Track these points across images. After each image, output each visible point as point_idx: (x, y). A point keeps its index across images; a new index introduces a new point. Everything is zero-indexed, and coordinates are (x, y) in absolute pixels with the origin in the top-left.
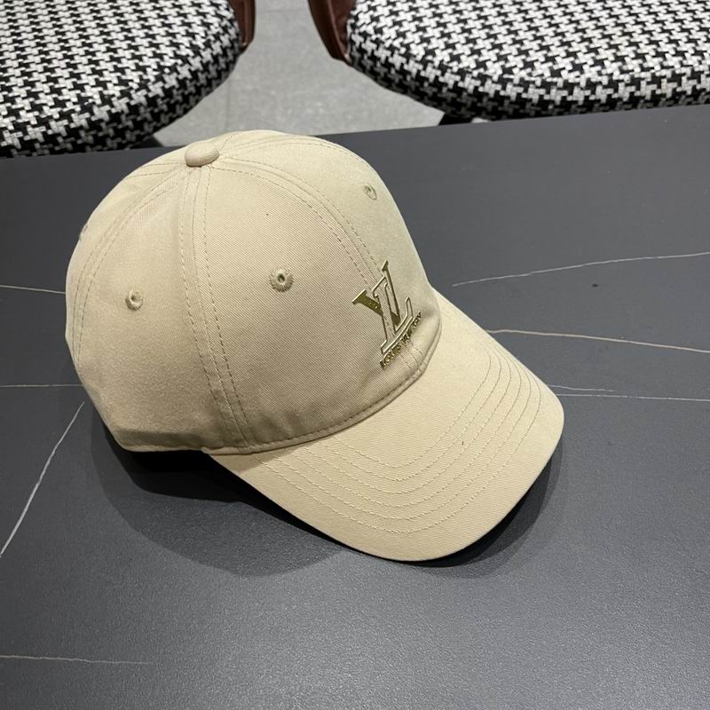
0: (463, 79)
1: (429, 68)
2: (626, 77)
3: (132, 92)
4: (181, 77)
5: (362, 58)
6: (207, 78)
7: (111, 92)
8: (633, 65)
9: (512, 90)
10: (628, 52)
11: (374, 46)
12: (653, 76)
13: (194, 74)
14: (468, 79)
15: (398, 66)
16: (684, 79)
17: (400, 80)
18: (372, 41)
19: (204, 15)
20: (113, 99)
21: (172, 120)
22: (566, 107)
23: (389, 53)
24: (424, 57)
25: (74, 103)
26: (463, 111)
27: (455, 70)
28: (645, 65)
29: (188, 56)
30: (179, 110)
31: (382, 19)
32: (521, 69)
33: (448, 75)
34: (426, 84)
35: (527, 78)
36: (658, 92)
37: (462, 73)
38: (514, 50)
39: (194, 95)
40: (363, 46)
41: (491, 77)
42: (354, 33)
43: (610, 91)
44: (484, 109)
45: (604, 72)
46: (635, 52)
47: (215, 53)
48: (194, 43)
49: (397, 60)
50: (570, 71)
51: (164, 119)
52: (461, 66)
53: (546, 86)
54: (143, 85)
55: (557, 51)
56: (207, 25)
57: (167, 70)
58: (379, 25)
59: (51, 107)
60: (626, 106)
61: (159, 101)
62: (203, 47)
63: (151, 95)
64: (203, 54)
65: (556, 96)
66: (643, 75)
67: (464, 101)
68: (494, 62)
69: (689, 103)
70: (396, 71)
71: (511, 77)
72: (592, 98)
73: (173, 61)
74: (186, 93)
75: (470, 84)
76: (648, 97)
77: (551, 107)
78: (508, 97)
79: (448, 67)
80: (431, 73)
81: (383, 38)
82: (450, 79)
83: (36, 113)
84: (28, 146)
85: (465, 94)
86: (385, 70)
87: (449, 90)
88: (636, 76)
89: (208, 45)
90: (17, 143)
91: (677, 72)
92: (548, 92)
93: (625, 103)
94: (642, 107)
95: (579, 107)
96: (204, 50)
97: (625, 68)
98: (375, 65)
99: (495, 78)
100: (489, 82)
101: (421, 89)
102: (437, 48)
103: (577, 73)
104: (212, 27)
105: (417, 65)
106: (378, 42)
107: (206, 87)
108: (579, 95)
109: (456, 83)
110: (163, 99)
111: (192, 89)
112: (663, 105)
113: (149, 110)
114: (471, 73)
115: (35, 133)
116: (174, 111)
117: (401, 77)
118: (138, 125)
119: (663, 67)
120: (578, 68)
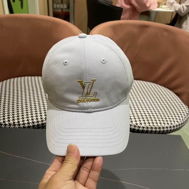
16: (161, 128)
25: (44, 119)
28: (154, 125)
35: (131, 124)
36: (156, 130)
43: (147, 129)
45: (146, 125)
46: (152, 122)
59: (40, 119)
65: (136, 128)
72: (143, 130)
83: (37, 120)
88: (152, 127)
90: (32, 125)
93: (150, 132)
97: (150, 125)
103: (141, 125)
115: (36, 124)
119: (157, 126)
120: (141, 124)
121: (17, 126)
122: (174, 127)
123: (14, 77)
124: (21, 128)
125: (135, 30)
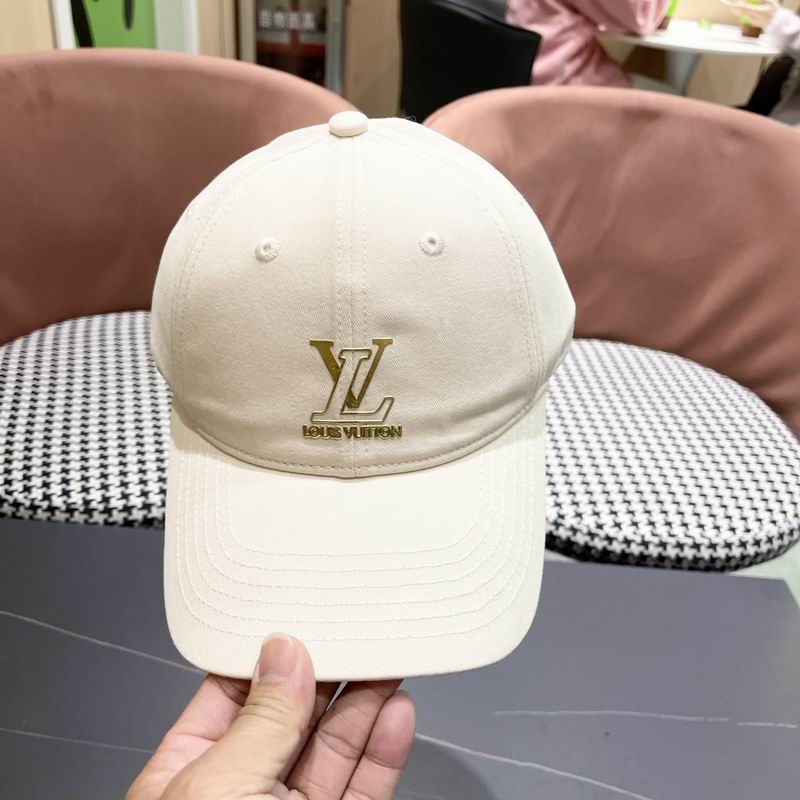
8: (662, 530)
9: (563, 532)
10: (658, 518)
12: (678, 543)
16: (703, 547)
28: (672, 532)
32: (572, 517)
36: (681, 555)
38: (568, 499)
43: (642, 548)
45: (637, 532)
46: (664, 519)
50: (611, 527)
53: (592, 535)
55: (603, 508)
65: (598, 544)
66: (669, 540)
71: (564, 522)
72: (627, 551)
76: (673, 558)
78: (560, 537)
88: (664, 540)
91: (698, 541)
92: (592, 540)
93: (654, 561)
97: (655, 532)
108: (617, 547)
119: (687, 536)
121: (98, 518)
122: (757, 543)
123: (90, 313)
124: (114, 523)
125: (604, 131)
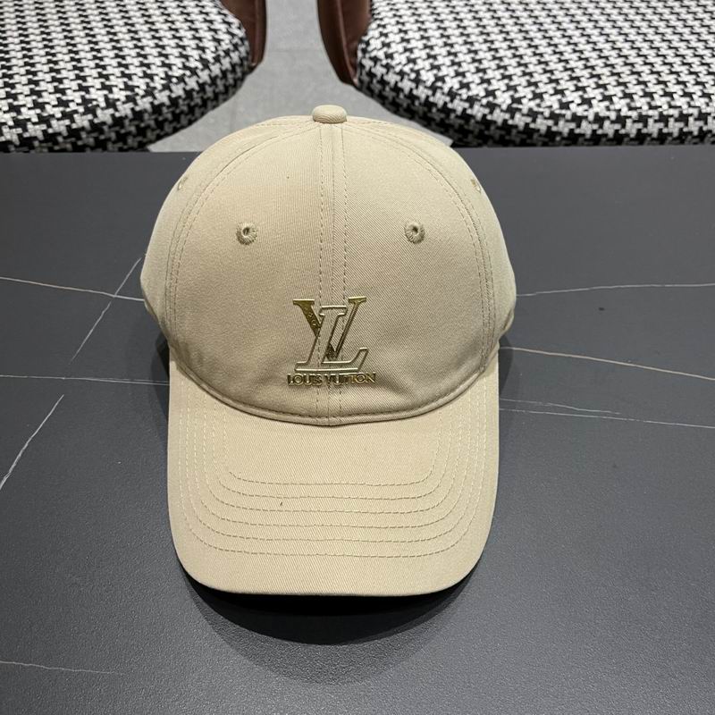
0: (471, 107)
1: (438, 94)
2: (634, 114)
3: (138, 98)
4: (188, 88)
5: (371, 82)
6: (214, 92)
7: (116, 97)
8: (641, 102)
9: (520, 120)
10: (636, 90)
11: (384, 70)
12: (661, 114)
13: (202, 86)
14: (476, 106)
15: (407, 90)
16: (691, 119)
17: (408, 105)
18: (382, 66)
19: (215, 31)
20: (118, 103)
21: (176, 130)
22: (573, 139)
23: (398, 78)
24: (434, 83)
25: (78, 104)
26: (470, 138)
27: (465, 97)
28: (653, 104)
29: (196, 68)
30: (184, 120)
31: (393, 45)
32: (530, 100)
33: (456, 101)
34: (434, 110)
35: (536, 109)
36: (665, 131)
37: (471, 100)
38: (523, 81)
39: (200, 107)
40: (373, 70)
41: (499, 106)
42: (364, 57)
43: (617, 126)
44: (491, 137)
45: (612, 107)
46: (643, 90)
47: (224, 68)
48: (204, 56)
49: (406, 85)
50: (579, 105)
51: (168, 128)
52: (470, 94)
53: (555, 117)
54: (150, 92)
55: (566, 85)
56: (218, 41)
57: (174, 80)
58: (390, 51)
59: (54, 106)
60: (633, 142)
61: (165, 110)
62: (212, 61)
63: (156, 103)
64: (212, 67)
65: (563, 128)
66: (651, 112)
67: (471, 128)
68: (504, 92)
69: (695, 143)
70: (405, 96)
71: (520, 106)
72: (600, 132)
73: (181, 72)
74: (192, 104)
75: (479, 111)
76: (655, 135)
77: (558, 139)
78: (516, 127)
79: (456, 94)
80: (440, 99)
81: (393, 63)
82: (458, 106)
83: (38, 111)
84: (26, 143)
85: (472, 121)
86: (394, 94)
87: (457, 117)
88: (644, 113)
89: (217, 59)
90: (15, 139)
91: (685, 112)
92: (556, 124)
93: (632, 139)
94: (649, 144)
95: (586, 140)
96: (213, 64)
97: (633, 105)
98: (384, 89)
99: (504, 107)
100: (497, 111)
101: (429, 115)
102: (447, 75)
103: (586, 107)
104: (222, 43)
105: (426, 91)
106: (388, 67)
107: (212, 100)
108: (586, 128)
109: (465, 110)
110: (168, 107)
111: (199, 101)
112: (670, 143)
113: (153, 117)
114: (480, 101)
115: (35, 131)
116: (179, 122)
117: (409, 101)
118: (141, 132)
119: (671, 107)
120: (587, 102)
